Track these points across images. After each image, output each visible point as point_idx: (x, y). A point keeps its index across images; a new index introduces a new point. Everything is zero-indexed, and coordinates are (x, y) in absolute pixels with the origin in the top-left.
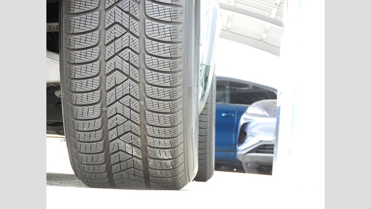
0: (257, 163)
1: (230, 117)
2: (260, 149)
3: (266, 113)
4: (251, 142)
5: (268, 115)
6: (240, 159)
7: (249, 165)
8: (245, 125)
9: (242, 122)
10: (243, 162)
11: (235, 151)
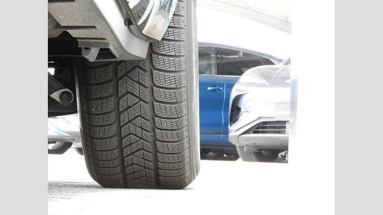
0: (255, 146)
1: (217, 91)
2: (259, 128)
3: (264, 81)
4: (246, 119)
5: (267, 84)
6: (233, 142)
7: (245, 149)
8: (238, 98)
9: (234, 94)
10: (237, 146)
11: (226, 132)
